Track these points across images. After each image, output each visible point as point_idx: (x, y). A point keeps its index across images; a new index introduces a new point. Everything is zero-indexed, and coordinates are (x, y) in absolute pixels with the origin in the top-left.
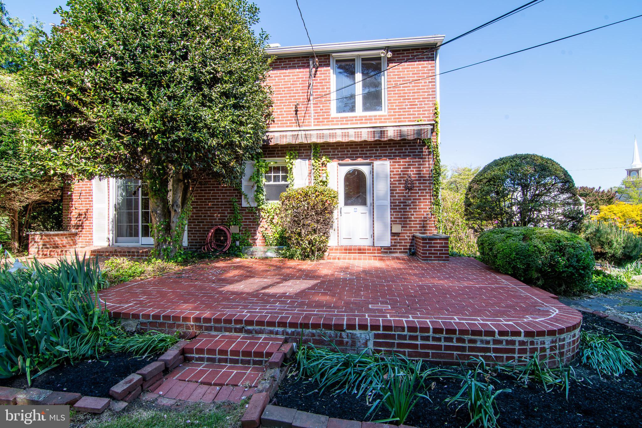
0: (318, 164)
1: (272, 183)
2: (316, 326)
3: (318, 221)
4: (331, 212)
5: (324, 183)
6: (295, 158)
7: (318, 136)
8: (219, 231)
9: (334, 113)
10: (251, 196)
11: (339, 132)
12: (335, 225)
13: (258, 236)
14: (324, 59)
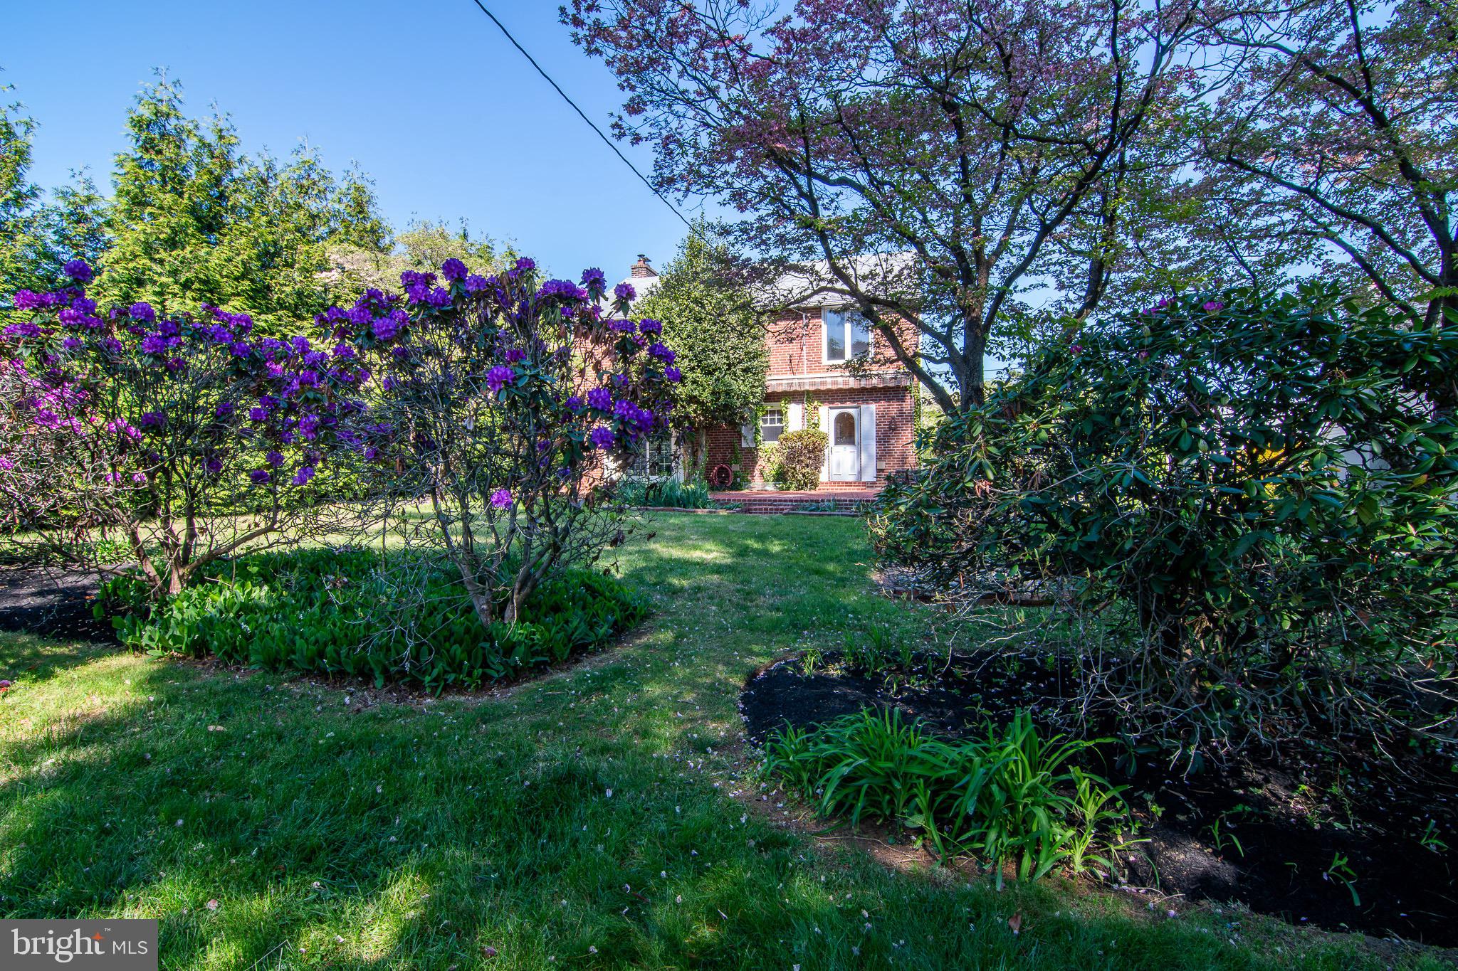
0: (810, 407)
1: (768, 425)
2: (807, 501)
3: (810, 458)
5: (816, 425)
6: (789, 402)
7: (812, 384)
8: (721, 470)
9: (826, 361)
10: (750, 437)
11: (829, 380)
12: (826, 463)
13: (757, 473)
14: (816, 312)
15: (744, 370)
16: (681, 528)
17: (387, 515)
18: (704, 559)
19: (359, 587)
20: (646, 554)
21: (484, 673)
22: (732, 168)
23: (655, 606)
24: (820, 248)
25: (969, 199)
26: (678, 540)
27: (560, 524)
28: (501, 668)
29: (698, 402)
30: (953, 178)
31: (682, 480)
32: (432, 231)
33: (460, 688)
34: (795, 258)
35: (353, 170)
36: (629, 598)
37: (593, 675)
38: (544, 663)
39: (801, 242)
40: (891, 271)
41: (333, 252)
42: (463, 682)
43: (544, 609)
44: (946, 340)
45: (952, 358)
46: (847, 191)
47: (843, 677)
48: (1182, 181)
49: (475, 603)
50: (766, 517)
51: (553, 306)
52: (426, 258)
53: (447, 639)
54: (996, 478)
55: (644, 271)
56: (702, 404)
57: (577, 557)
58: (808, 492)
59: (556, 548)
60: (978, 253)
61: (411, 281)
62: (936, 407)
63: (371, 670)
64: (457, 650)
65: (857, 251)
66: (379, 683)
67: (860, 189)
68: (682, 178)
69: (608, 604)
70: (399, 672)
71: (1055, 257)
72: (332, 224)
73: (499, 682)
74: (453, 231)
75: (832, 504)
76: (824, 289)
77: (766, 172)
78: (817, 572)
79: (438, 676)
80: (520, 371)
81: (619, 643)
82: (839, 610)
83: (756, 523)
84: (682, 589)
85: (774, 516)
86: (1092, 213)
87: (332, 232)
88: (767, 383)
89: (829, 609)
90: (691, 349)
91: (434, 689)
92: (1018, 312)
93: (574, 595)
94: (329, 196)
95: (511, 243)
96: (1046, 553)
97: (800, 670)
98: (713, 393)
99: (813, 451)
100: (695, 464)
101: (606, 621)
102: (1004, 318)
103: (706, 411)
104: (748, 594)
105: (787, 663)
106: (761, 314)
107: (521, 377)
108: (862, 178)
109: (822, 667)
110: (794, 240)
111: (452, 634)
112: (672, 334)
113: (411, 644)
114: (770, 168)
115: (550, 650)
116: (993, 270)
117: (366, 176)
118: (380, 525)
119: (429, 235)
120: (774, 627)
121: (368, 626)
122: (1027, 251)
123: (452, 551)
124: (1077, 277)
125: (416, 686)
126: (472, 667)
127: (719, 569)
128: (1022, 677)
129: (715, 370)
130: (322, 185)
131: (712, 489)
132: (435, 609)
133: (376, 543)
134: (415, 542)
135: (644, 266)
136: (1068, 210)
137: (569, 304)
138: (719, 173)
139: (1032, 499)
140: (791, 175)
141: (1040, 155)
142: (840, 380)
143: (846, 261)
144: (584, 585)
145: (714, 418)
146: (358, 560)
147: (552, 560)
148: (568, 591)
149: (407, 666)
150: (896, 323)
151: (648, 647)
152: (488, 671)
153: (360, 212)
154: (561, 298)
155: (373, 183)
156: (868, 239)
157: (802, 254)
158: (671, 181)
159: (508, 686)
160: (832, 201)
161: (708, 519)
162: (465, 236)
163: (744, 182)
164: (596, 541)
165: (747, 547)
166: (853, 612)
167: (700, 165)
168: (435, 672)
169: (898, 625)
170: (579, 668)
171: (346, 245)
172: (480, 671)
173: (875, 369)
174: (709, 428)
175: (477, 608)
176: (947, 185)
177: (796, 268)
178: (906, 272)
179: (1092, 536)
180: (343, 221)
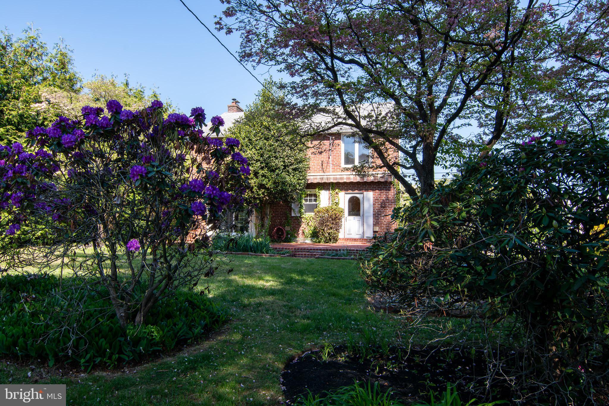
0: (334, 193)
1: (308, 203)
2: (330, 250)
3: (333, 223)
4: (340, 219)
5: (337, 204)
6: (321, 189)
7: (334, 179)
8: (279, 230)
9: (343, 165)
10: (297, 210)
11: (345, 177)
12: (343, 226)
13: (300, 232)
14: (338, 136)
15: (293, 169)
16: (252, 265)
17: (64, 255)
18: (264, 286)
19: (44, 300)
20: (229, 282)
21: (119, 357)
22: (287, 51)
23: (232, 315)
24: (338, 99)
25: (425, 74)
26: (250, 274)
27: (174, 263)
28: (131, 354)
29: (265, 188)
30: (417, 61)
31: (254, 236)
32: (106, 81)
33: (103, 367)
34: (323, 105)
35: (60, 43)
36: (215, 310)
37: (189, 359)
38: (159, 351)
39: (327, 95)
40: (380, 114)
41: (44, 91)
42: (106, 363)
43: (161, 316)
44: (413, 156)
45: (416, 166)
46: (354, 67)
47: (346, 362)
48: (549, 68)
49: (117, 312)
50: (305, 259)
51: (174, 129)
52: (101, 96)
53: (97, 335)
54: (436, 241)
55: (235, 109)
56: (268, 189)
57: (184, 284)
58: (332, 244)
59: (169, 278)
60: (431, 105)
61: (87, 111)
62: (407, 195)
63: (47, 355)
64: (103, 342)
65: (361, 102)
66: (51, 363)
67: (361, 65)
68: (257, 54)
69: (202, 313)
70: (64, 356)
71: (476, 109)
72: (45, 75)
73: (129, 363)
74: (120, 82)
75: (345, 252)
76: (340, 123)
77: (307, 54)
78: (334, 295)
79: (90, 358)
80: (150, 169)
81: (207, 339)
82: (346, 319)
83: (298, 263)
84: (249, 305)
85: (310, 259)
86: (497, 84)
87: (45, 79)
88: (308, 178)
89: (340, 318)
90: (262, 156)
91: (86, 368)
92: (455, 140)
93: (181, 308)
94: (44, 58)
95: (156, 90)
96: (465, 286)
97: (320, 358)
98: (275, 183)
99: (334, 219)
100: (263, 226)
101: (200, 324)
102: (446, 143)
103: (270, 193)
104: (290, 308)
105: (312, 353)
106: (302, 137)
107: (150, 172)
108: (363, 60)
109: (334, 355)
110: (323, 94)
111: (100, 331)
112: (251, 147)
113: (73, 338)
114: (309, 51)
115: (163, 343)
116: (441, 115)
117: (68, 47)
118: (59, 261)
119: (104, 83)
120: (305, 329)
121: (47, 326)
122: (459, 105)
123: (104, 279)
124: (490, 120)
125: (75, 365)
126: (112, 354)
127: (272, 292)
128: (456, 362)
129: (276, 169)
130: (40, 51)
131: (273, 241)
132: (91, 315)
133: (57, 272)
134: (80, 273)
135: (236, 106)
136: (481, 83)
137: (183, 129)
138: (279, 53)
139: (457, 254)
140: (321, 57)
141: (466, 51)
142: (352, 177)
143: (354, 107)
144: (187, 300)
145: (275, 198)
146: (45, 283)
147: (167, 285)
148: (177, 305)
149: (70, 352)
150: (384, 144)
151: (225, 342)
152: (122, 356)
153: (63, 68)
154: (178, 124)
155: (72, 51)
156: (367, 95)
157: (328, 103)
158: (250, 55)
159: (134, 366)
160: (346, 72)
161: (269, 261)
162: (127, 84)
163: (294, 59)
164: (196, 273)
165: (292, 278)
166: (354, 321)
167: (267, 48)
168: (88, 356)
169: (382, 329)
170: (181, 355)
171: (52, 87)
172: (117, 356)
173: (371, 172)
174: (272, 203)
175: (118, 315)
176: (413, 66)
177: (324, 110)
178: (389, 115)
179: (493, 277)
180: (52, 73)
